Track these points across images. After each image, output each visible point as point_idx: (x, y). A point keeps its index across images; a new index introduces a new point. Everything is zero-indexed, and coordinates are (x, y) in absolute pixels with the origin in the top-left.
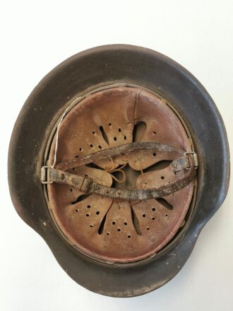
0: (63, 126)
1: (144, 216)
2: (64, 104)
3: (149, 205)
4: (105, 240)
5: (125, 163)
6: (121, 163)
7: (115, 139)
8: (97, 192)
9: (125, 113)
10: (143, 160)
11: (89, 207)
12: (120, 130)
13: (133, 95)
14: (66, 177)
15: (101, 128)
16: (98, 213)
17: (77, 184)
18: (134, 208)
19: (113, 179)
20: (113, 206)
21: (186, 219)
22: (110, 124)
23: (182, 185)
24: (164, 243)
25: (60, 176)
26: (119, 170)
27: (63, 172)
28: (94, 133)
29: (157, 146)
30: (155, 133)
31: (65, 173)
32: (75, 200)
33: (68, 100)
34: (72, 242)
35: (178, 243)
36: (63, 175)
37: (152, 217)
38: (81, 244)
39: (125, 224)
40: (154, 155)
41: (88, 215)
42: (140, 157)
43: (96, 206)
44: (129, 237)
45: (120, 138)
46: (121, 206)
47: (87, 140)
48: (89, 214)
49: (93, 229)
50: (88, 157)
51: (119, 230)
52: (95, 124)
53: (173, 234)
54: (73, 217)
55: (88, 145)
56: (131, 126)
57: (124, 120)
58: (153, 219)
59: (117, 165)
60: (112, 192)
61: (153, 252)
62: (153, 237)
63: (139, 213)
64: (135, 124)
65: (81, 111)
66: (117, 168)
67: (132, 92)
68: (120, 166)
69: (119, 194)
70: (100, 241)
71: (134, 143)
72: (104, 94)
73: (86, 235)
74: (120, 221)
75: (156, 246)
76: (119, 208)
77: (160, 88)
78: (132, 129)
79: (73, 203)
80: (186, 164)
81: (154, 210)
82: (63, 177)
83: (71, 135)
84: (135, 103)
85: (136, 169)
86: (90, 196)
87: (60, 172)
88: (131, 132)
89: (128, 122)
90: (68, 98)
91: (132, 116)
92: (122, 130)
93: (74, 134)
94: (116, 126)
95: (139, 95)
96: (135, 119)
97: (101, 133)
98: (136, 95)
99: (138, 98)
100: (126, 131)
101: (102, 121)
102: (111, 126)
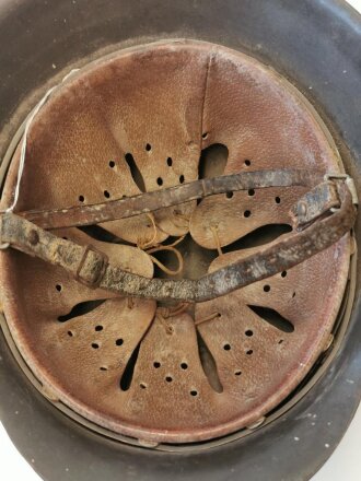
0: (40, 124)
1: (227, 347)
2: (43, 80)
3: (237, 324)
4: (135, 398)
5: (183, 233)
6: (174, 232)
7: (160, 182)
8: (117, 287)
9: (181, 116)
10: (221, 227)
11: (99, 328)
12: (170, 162)
13: (201, 60)
14: (44, 241)
15: (129, 158)
16: (119, 342)
17: (70, 260)
18: (203, 332)
19: (155, 265)
20: (155, 326)
21: (336, 330)
22: (148, 148)
23: (326, 237)
24: (285, 391)
25: (27, 233)
26: (169, 247)
27: (36, 228)
28: (112, 164)
29: (256, 180)
30: (248, 163)
31: (41, 232)
32: (67, 312)
33: (53, 73)
34: (52, 391)
35: (318, 389)
36: (34, 233)
37: (246, 350)
38: (73, 395)
39: (184, 366)
40: (247, 214)
41: (95, 346)
42: (215, 219)
43: (115, 327)
44: (194, 393)
45: (171, 179)
46: (173, 326)
47: (97, 178)
48: (100, 344)
49: (108, 375)
50: (98, 208)
51: (169, 379)
52: (115, 144)
53: (305, 367)
54: (59, 344)
55: (99, 191)
56: (194, 153)
57: (178, 134)
58: (250, 352)
59: (164, 237)
60: (152, 287)
61: (258, 412)
62: (251, 390)
63: (215, 343)
64: (205, 146)
65: (82, 95)
66: (164, 243)
67: (197, 53)
68: (171, 239)
69: (170, 290)
70: (123, 401)
71: (203, 181)
72: (136, 59)
73: (89, 384)
74: (171, 360)
75: (265, 399)
76: (169, 331)
77: (259, 46)
78: (198, 157)
79: (62, 319)
80: (330, 198)
81: (249, 333)
82: (35, 239)
83: (59, 157)
84: (205, 84)
85: (205, 245)
86: (103, 306)
87: (28, 226)
88: (195, 164)
89: (189, 139)
90: (54, 67)
91: (197, 124)
92: (174, 162)
93: (66, 157)
94: (162, 150)
95: (213, 59)
96: (204, 132)
97: (128, 167)
98: (208, 59)
99: (212, 67)
100: (183, 163)
101: (131, 137)
102: (150, 152)
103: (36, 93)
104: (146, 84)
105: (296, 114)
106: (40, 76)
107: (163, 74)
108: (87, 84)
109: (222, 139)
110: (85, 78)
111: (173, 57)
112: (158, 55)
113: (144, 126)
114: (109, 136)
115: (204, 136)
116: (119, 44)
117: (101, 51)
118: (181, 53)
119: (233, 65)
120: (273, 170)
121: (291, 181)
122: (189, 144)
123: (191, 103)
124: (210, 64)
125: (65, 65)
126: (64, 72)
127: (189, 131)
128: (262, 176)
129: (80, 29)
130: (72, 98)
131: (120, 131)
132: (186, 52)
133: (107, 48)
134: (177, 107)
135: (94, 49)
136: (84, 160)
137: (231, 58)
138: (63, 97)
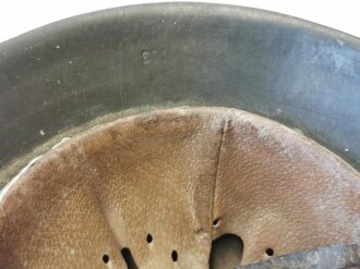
12: (175, 256)
15: (126, 253)
22: (149, 239)
28: (106, 259)
30: (270, 252)
52: (110, 233)
56: (203, 242)
57: (186, 221)
78: (208, 249)
89: (198, 226)
90: (42, 133)
91: (208, 207)
92: (179, 256)
93: (50, 245)
94: (165, 241)
95: (230, 122)
96: (215, 217)
97: (124, 264)
98: (224, 122)
99: (228, 133)
100: (191, 257)
101: (129, 225)
102: (151, 244)
103: (17, 162)
104: (149, 158)
105: (338, 176)
106: (24, 143)
107: (170, 145)
108: (80, 150)
109: (234, 229)
110: (79, 142)
111: (182, 124)
112: (165, 120)
113: (145, 211)
114: (104, 222)
115: (215, 223)
116: (120, 114)
117: (99, 119)
118: (191, 117)
119: (253, 128)
120: (317, 250)
121: (344, 261)
122: (199, 231)
123: (201, 180)
124: (225, 129)
125: (56, 133)
126: (54, 140)
127: (198, 216)
128: (300, 259)
129: (75, 93)
130: (62, 166)
131: (116, 217)
132: (197, 116)
133: (106, 117)
134: (185, 186)
135: (91, 118)
136: (72, 251)
137: (250, 120)
138: (51, 163)
